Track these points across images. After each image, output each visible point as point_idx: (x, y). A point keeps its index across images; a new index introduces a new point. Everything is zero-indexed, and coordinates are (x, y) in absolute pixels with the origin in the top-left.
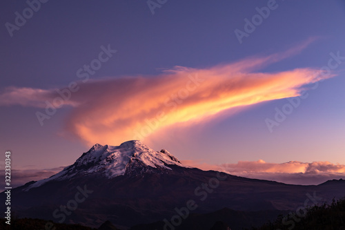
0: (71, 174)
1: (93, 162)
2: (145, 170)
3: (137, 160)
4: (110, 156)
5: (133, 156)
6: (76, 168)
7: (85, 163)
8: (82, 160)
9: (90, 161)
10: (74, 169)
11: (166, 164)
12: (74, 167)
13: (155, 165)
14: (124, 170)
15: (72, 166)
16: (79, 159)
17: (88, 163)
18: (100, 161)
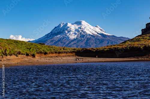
0: (49, 37)
1: (60, 31)
2: (87, 36)
3: (83, 31)
4: (69, 29)
5: (81, 29)
6: (51, 34)
7: (56, 32)
8: (54, 30)
9: (59, 31)
10: (50, 35)
11: (98, 33)
12: (50, 34)
13: (92, 34)
14: (76, 36)
15: (49, 33)
16: (53, 30)
17: (58, 32)
18: (64, 31)
